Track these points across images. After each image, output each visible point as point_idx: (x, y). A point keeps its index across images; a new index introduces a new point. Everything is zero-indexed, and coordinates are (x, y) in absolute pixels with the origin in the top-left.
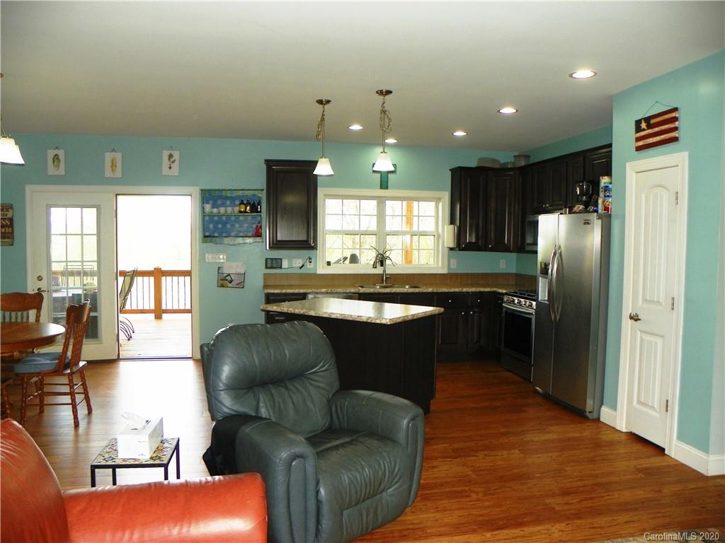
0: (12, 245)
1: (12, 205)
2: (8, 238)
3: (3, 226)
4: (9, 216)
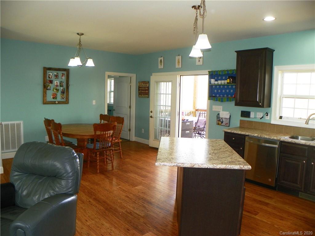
0: (148, 98)
1: (148, 81)
2: (147, 95)
3: (146, 90)
4: (148, 86)
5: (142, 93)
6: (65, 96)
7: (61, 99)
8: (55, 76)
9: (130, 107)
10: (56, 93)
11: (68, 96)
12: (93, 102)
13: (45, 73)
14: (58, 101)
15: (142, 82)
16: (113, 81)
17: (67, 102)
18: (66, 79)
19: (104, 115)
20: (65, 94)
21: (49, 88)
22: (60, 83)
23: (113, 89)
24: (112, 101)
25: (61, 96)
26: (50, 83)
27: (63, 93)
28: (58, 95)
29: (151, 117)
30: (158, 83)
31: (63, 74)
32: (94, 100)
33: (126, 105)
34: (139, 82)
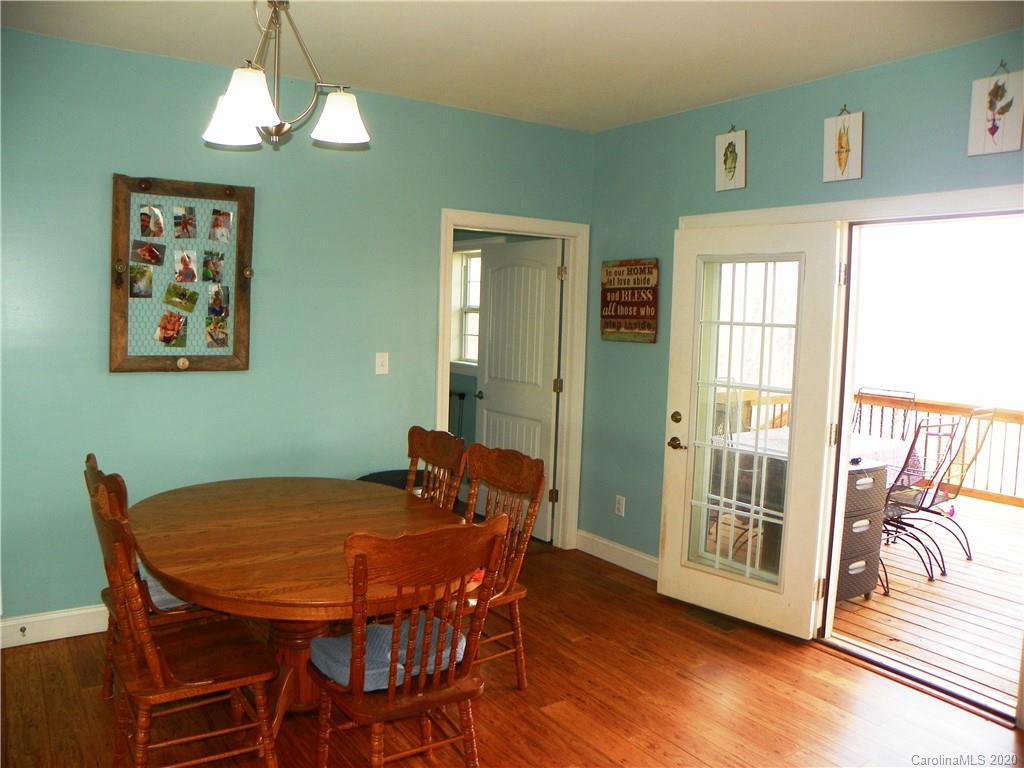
0: (654, 341)
1: (657, 260)
2: (649, 327)
3: (643, 304)
4: (653, 282)
5: (624, 317)
6: (230, 329)
7: (209, 345)
8: (176, 225)
9: (558, 386)
10: (184, 313)
11: (243, 331)
12: (378, 362)
13: (121, 205)
14: (189, 358)
15: (622, 264)
16: (476, 264)
17: (239, 361)
18: (234, 243)
19: (433, 431)
20: (230, 320)
21: (141, 285)
22: (206, 263)
23: (475, 300)
24: (472, 353)
25: (209, 329)
26: (149, 262)
27: (218, 313)
28: (190, 325)
29: (675, 443)
30: (711, 264)
31: (216, 212)
32: (382, 351)
33: (540, 376)
34: (605, 263)
